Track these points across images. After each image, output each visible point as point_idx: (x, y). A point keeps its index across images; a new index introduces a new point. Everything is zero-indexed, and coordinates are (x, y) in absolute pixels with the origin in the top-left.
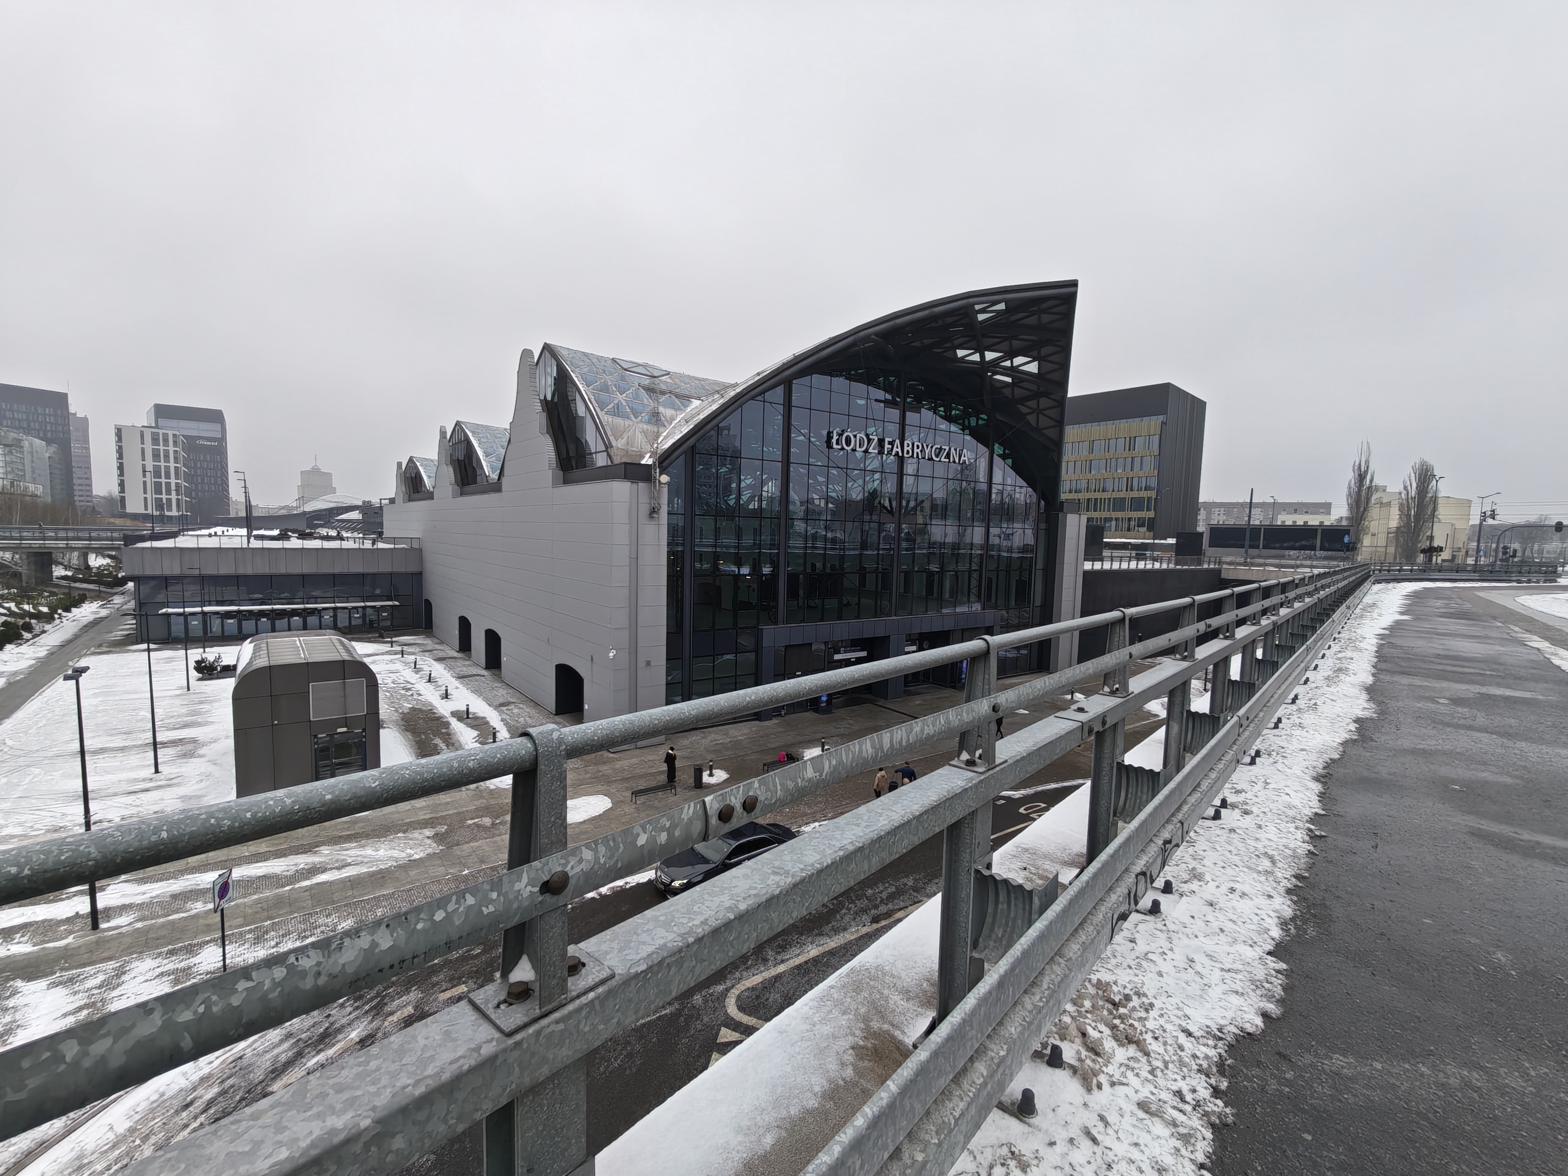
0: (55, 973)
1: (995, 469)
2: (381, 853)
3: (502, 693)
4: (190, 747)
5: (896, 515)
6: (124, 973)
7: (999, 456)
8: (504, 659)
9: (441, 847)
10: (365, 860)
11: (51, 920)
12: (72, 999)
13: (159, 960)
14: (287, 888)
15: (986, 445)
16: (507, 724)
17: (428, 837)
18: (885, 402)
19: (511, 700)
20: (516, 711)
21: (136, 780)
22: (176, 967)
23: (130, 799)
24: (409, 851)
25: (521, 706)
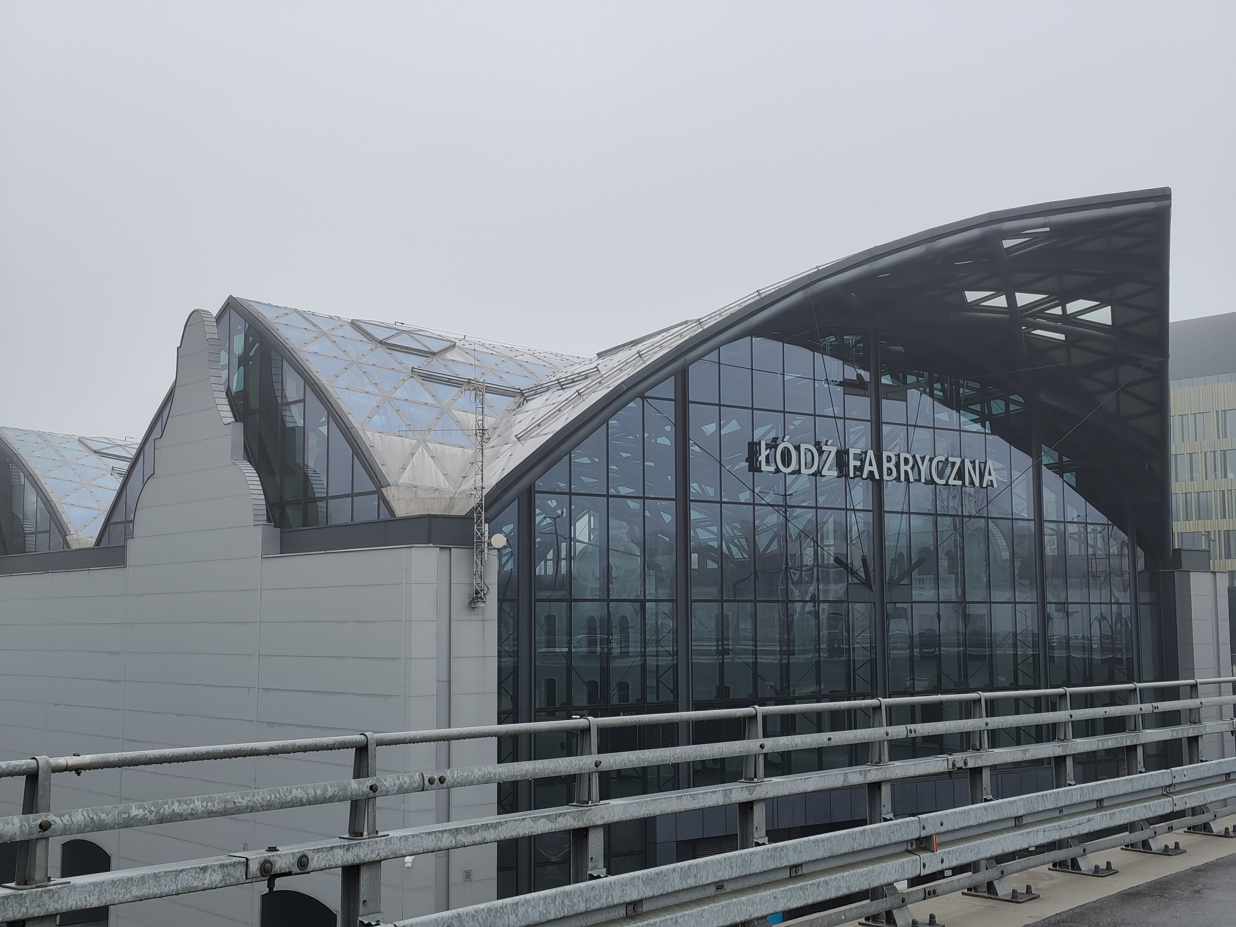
1: (1045, 491)
5: (876, 587)
7: (1049, 467)
15: (1027, 451)
18: (845, 384)
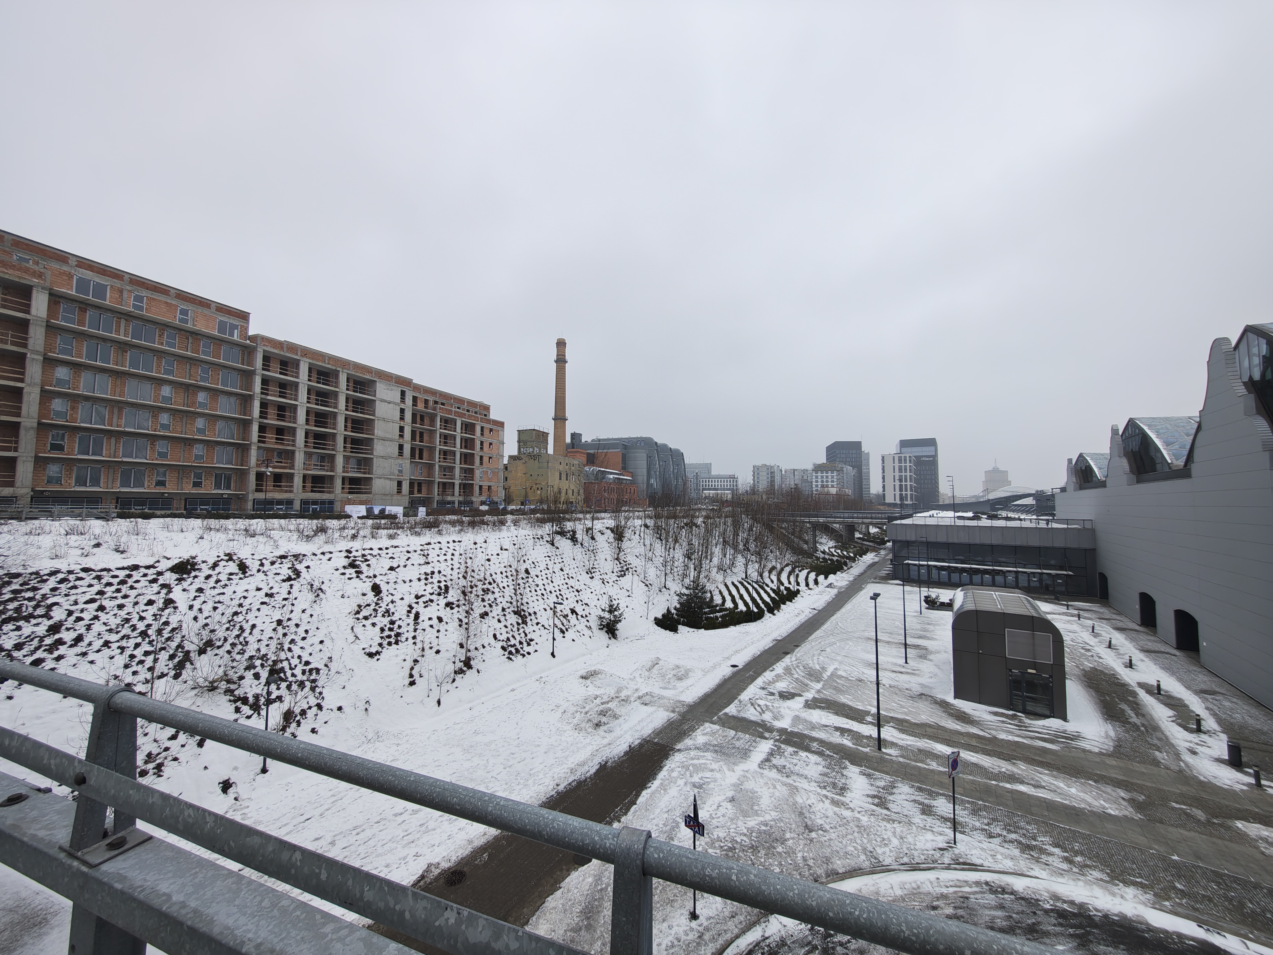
0: (862, 766)
2: (1073, 790)
3: (1203, 680)
4: (924, 652)
6: (895, 787)
8: (1203, 644)
9: (1139, 816)
10: (1058, 790)
11: (859, 733)
12: (870, 788)
13: (913, 790)
14: (993, 782)
16: (1215, 715)
17: (1123, 799)
19: (1217, 689)
20: (1227, 704)
21: (896, 664)
22: (923, 800)
23: (893, 675)
24: (1102, 802)
25: (1235, 700)
